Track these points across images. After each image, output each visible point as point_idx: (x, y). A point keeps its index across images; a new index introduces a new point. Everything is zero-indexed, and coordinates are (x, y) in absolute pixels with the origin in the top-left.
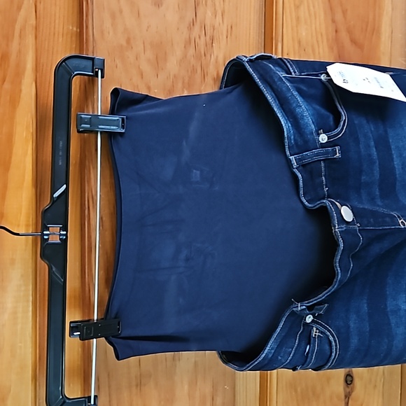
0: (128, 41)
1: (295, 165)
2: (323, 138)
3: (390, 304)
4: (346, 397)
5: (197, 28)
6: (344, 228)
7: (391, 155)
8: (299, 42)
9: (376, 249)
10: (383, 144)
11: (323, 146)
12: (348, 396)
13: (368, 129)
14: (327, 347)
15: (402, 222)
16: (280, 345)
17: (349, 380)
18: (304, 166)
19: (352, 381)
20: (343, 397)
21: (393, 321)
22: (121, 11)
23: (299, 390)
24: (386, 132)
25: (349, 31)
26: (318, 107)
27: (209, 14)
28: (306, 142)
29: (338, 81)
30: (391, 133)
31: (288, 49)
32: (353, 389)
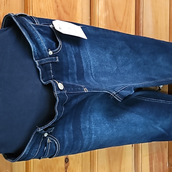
1: (38, 64)
2: (51, 53)
3: (82, 126)
4: (65, 168)
6: (59, 92)
7: (82, 61)
8: (40, 10)
9: (74, 102)
10: (78, 56)
11: (50, 56)
12: (66, 168)
13: (71, 49)
14: (55, 147)
15: (85, 90)
16: (32, 148)
17: (67, 160)
18: (42, 65)
19: (68, 161)
20: (64, 168)
21: (83, 133)
23: (44, 168)
24: (79, 51)
25: (63, 7)
26: (48, 39)
28: (43, 54)
29: (57, 28)
30: (81, 52)
31: (35, 13)
32: (68, 165)
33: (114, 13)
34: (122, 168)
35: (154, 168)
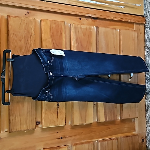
0: (15, 47)
1: (44, 66)
2: (49, 62)
5: (27, 44)
6: (50, 76)
7: (63, 65)
8: (46, 46)
9: (57, 80)
11: (49, 63)
12: (58, 108)
13: (58, 61)
15: (62, 75)
17: (58, 105)
18: (45, 66)
21: (63, 92)
22: (14, 42)
25: (56, 44)
26: (48, 57)
27: (30, 42)
28: (45, 62)
29: (52, 53)
30: (63, 61)
32: (59, 107)
33: (81, 43)
34: (87, 113)
35: (107, 116)
